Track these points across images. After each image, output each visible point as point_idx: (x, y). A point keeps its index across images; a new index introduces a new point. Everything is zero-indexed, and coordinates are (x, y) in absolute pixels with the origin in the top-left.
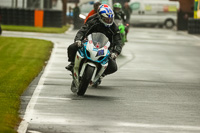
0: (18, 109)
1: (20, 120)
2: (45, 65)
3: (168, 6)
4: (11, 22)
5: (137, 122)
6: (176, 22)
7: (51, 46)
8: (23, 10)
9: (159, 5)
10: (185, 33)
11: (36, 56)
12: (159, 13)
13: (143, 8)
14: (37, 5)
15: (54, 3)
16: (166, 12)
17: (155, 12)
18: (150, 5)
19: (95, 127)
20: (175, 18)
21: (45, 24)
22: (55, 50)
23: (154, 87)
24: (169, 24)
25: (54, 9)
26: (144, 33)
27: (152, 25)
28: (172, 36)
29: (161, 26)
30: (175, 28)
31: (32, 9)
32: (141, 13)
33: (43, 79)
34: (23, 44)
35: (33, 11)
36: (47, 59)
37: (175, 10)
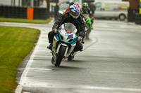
0: (15, 77)
1: (17, 84)
2: (35, 46)
3: (121, 4)
4: (11, 16)
5: (99, 86)
6: (127, 16)
7: (38, 33)
8: (19, 8)
9: (115, 4)
10: (133, 24)
11: (28, 39)
12: (115, 10)
13: (103, 6)
14: (29, 4)
15: (41, 3)
16: (120, 9)
17: (112, 9)
18: (109, 4)
19: (70, 90)
20: (126, 13)
21: (35, 18)
22: (41, 36)
23: (111, 61)
24: (122, 17)
25: (41, 7)
26: (104, 24)
27: (110, 18)
28: (124, 26)
29: (116, 18)
30: (126, 20)
31: (25, 7)
32: (102, 10)
33: (33, 56)
34: (19, 31)
35: (26, 9)
36: (36, 42)
37: (126, 8)
